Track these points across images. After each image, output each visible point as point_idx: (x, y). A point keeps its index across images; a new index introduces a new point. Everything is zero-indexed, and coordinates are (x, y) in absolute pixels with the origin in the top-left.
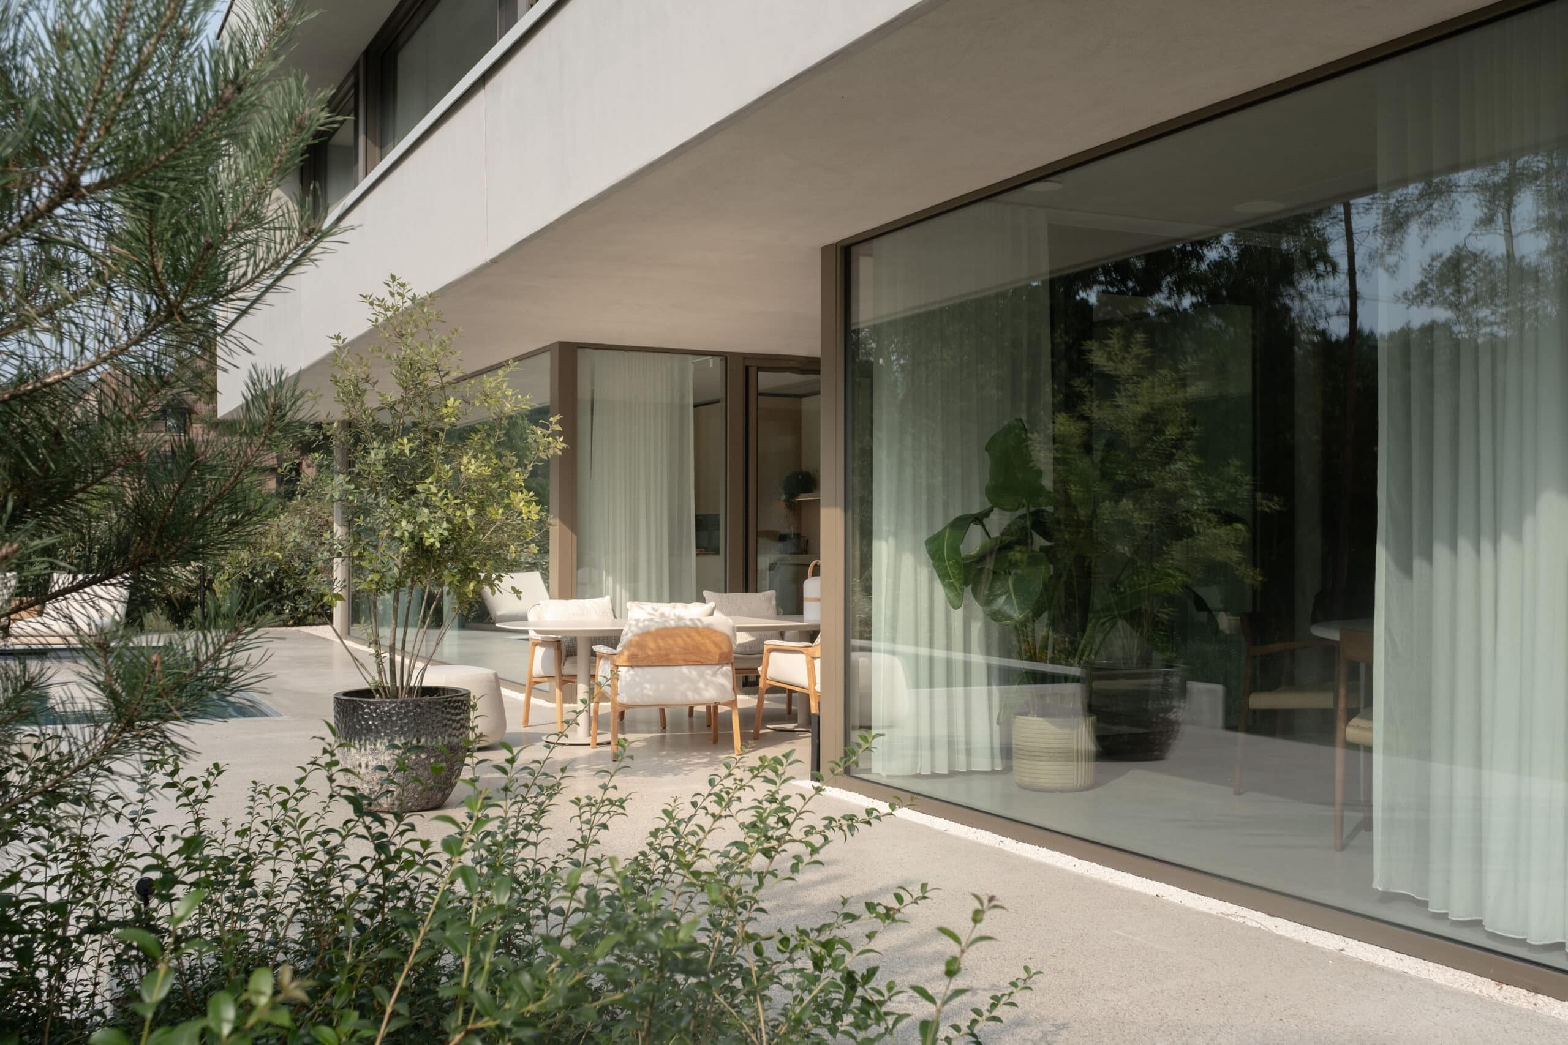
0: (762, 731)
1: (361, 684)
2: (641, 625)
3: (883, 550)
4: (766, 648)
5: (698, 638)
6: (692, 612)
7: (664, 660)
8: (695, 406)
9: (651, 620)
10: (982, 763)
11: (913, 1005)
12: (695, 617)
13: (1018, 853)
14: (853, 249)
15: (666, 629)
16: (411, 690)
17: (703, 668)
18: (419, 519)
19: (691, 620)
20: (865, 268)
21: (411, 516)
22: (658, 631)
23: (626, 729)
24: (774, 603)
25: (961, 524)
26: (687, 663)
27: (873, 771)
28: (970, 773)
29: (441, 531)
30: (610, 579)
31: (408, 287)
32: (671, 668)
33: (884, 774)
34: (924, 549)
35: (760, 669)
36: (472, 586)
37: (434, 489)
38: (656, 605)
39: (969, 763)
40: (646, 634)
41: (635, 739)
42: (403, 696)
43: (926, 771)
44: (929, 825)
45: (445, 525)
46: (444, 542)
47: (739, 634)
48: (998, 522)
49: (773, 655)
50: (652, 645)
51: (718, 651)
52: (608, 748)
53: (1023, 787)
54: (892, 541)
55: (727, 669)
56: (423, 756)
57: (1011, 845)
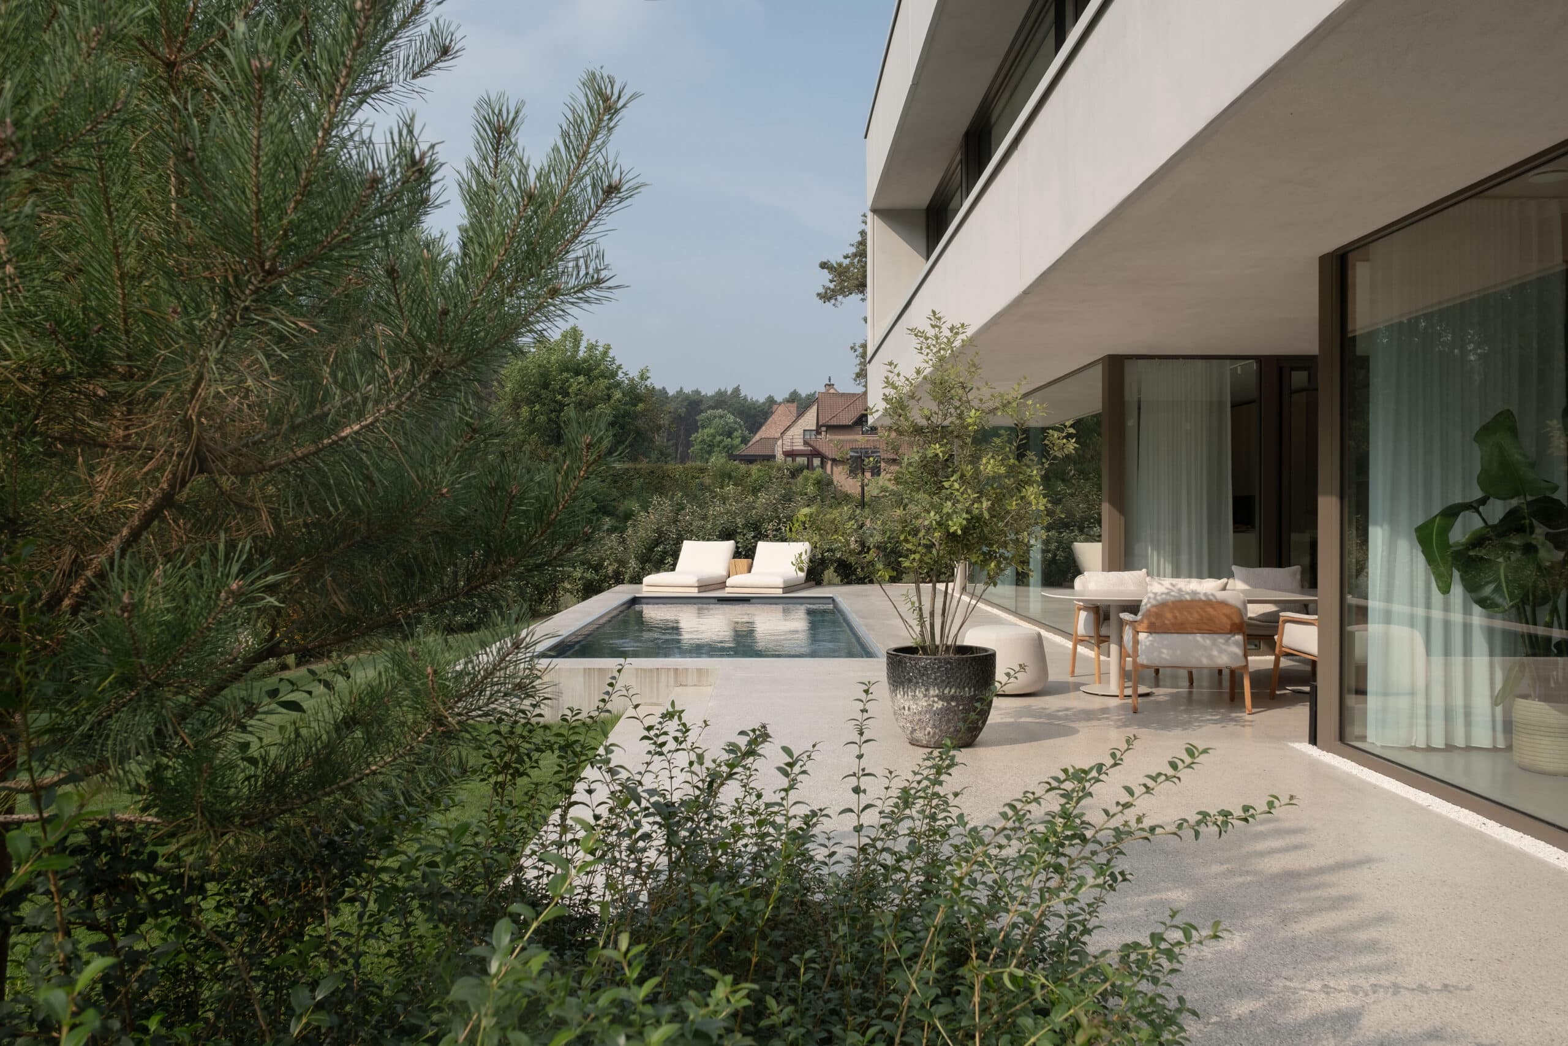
0: (1278, 692)
1: (909, 643)
2: (1159, 598)
3: (1378, 535)
4: (1281, 619)
5: (1209, 610)
6: (1207, 587)
7: (1180, 628)
8: (1232, 407)
9: (1167, 594)
10: (1482, 737)
11: (1323, 995)
12: (1209, 592)
13: (1498, 837)
14: (1350, 256)
15: (1181, 601)
16: (948, 648)
17: (1215, 636)
18: (945, 511)
19: (1205, 594)
20: (1361, 274)
21: (938, 509)
22: (1173, 602)
23: (1161, 683)
24: (1299, 577)
25: (1451, 513)
26: (1202, 631)
27: (1369, 740)
28: (1469, 748)
29: (961, 520)
30: (1155, 554)
31: (943, 320)
32: (1185, 636)
33: (1379, 744)
34: (1414, 534)
35: (1276, 637)
36: (993, 565)
37: (956, 486)
38: (1175, 581)
39: (1468, 736)
40: (1163, 605)
41: (1162, 693)
42: (941, 655)
43: (1422, 744)
44: (1413, 799)
45: (965, 515)
46: (965, 530)
47: (1249, 606)
48: (1496, 511)
49: (1288, 625)
50: (1169, 615)
51: (1229, 622)
52: (1130, 701)
53: (1524, 769)
54: (1386, 527)
55: (1239, 638)
56: (953, 704)
57: (1493, 829)
